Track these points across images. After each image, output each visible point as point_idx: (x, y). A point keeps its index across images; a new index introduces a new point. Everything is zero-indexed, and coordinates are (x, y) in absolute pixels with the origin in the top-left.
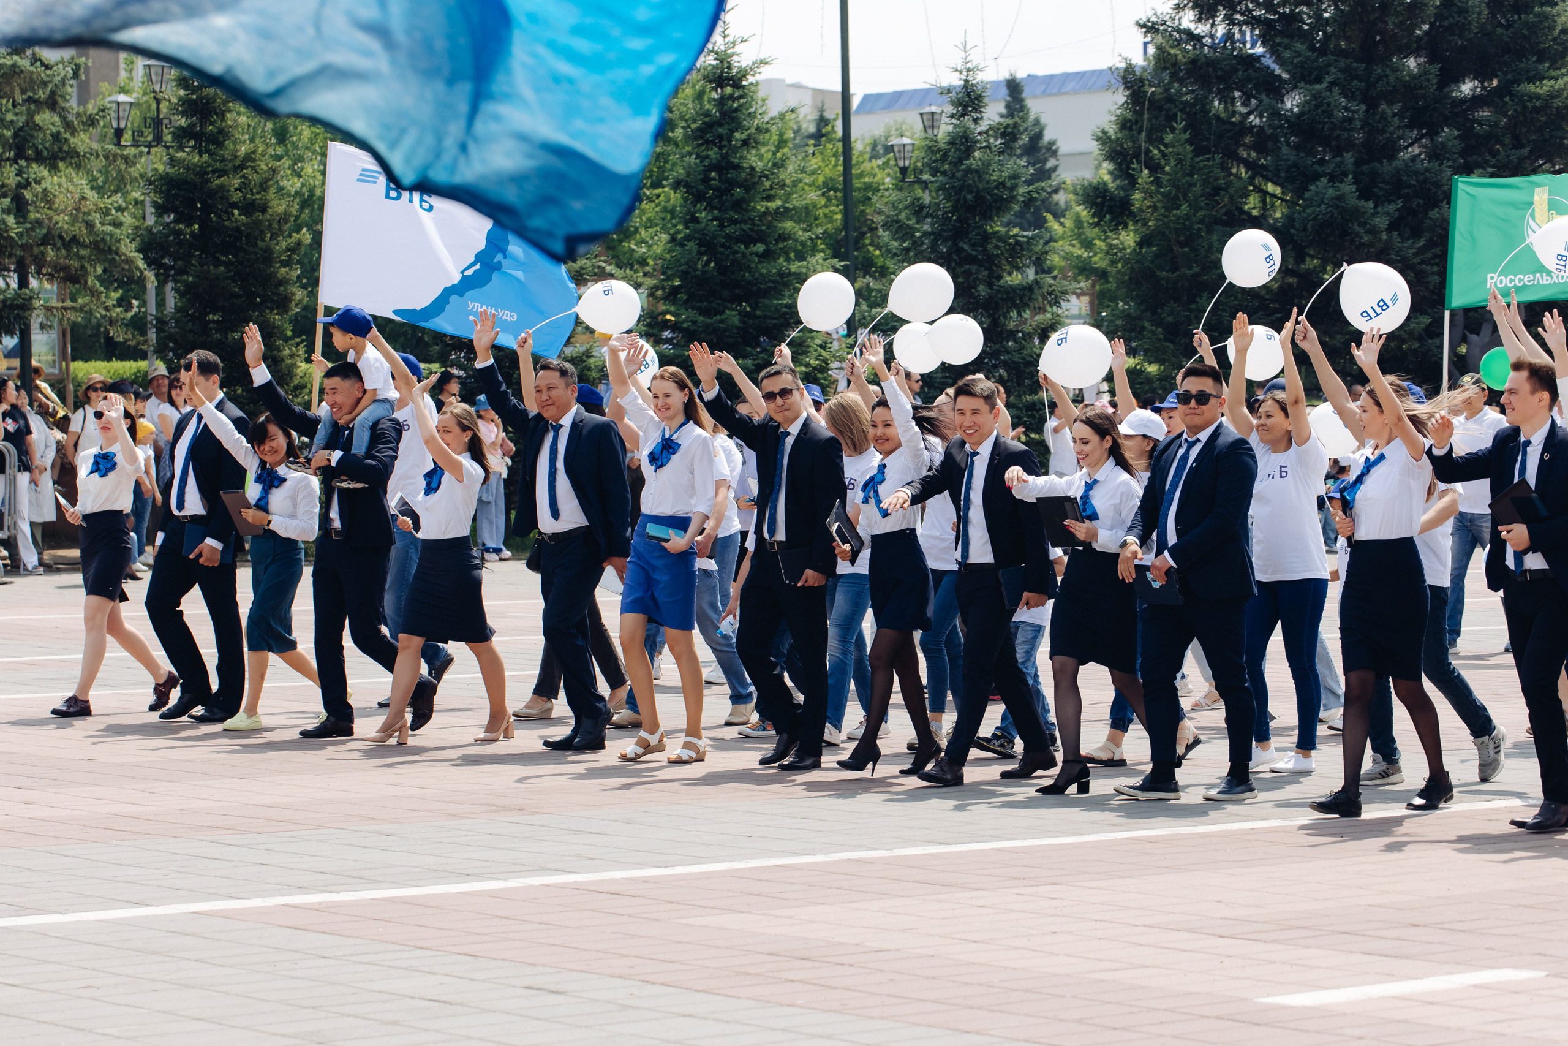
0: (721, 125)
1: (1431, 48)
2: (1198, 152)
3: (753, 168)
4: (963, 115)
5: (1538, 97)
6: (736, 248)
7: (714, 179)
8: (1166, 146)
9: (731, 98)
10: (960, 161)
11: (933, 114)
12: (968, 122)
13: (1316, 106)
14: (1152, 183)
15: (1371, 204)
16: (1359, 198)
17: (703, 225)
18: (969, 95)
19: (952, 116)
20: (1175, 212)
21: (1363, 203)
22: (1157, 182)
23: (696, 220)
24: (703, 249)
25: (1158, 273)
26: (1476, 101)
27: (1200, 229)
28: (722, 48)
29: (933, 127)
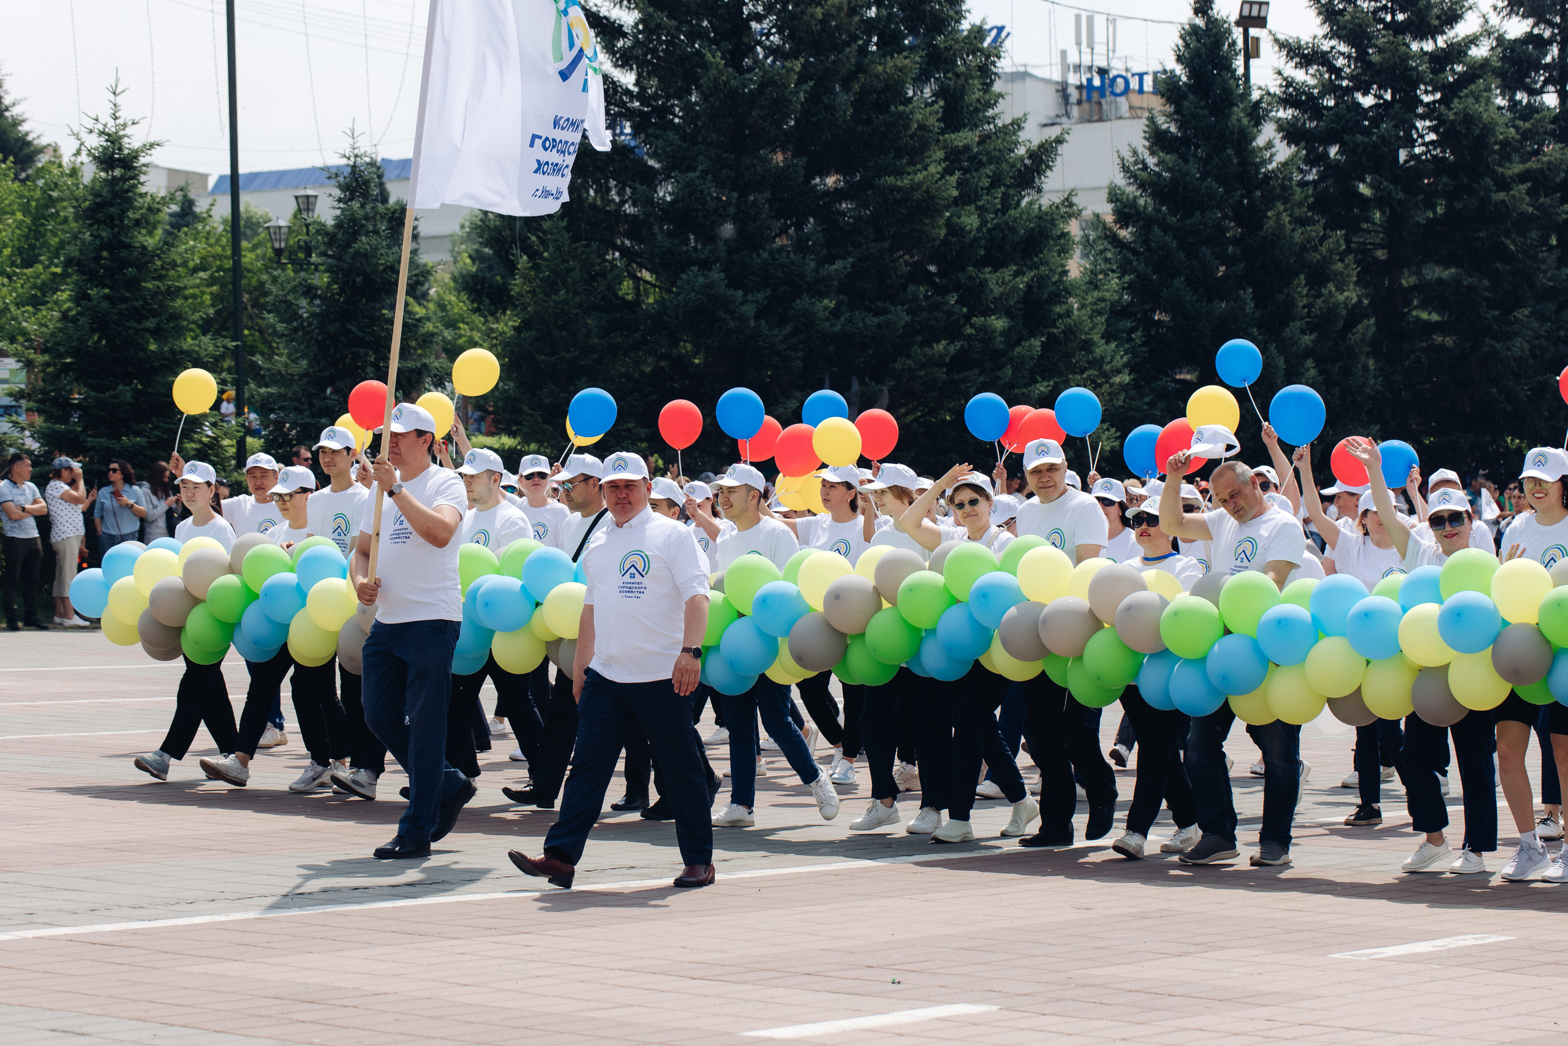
0: (112, 205)
1: (796, 142)
2: (576, 238)
3: (144, 248)
4: (351, 199)
5: (899, 189)
6: (128, 324)
7: (105, 258)
8: (544, 232)
9: (123, 179)
10: (348, 245)
11: (308, 197)
12: (356, 205)
13: (688, 195)
14: (531, 268)
15: (740, 293)
16: (728, 286)
17: (95, 302)
18: (356, 180)
19: (340, 200)
20: (553, 297)
21: (731, 292)
22: (536, 267)
23: (88, 297)
24: (95, 326)
25: (537, 357)
26: (838, 194)
27: (577, 314)
28: (114, 130)
29: (308, 210)
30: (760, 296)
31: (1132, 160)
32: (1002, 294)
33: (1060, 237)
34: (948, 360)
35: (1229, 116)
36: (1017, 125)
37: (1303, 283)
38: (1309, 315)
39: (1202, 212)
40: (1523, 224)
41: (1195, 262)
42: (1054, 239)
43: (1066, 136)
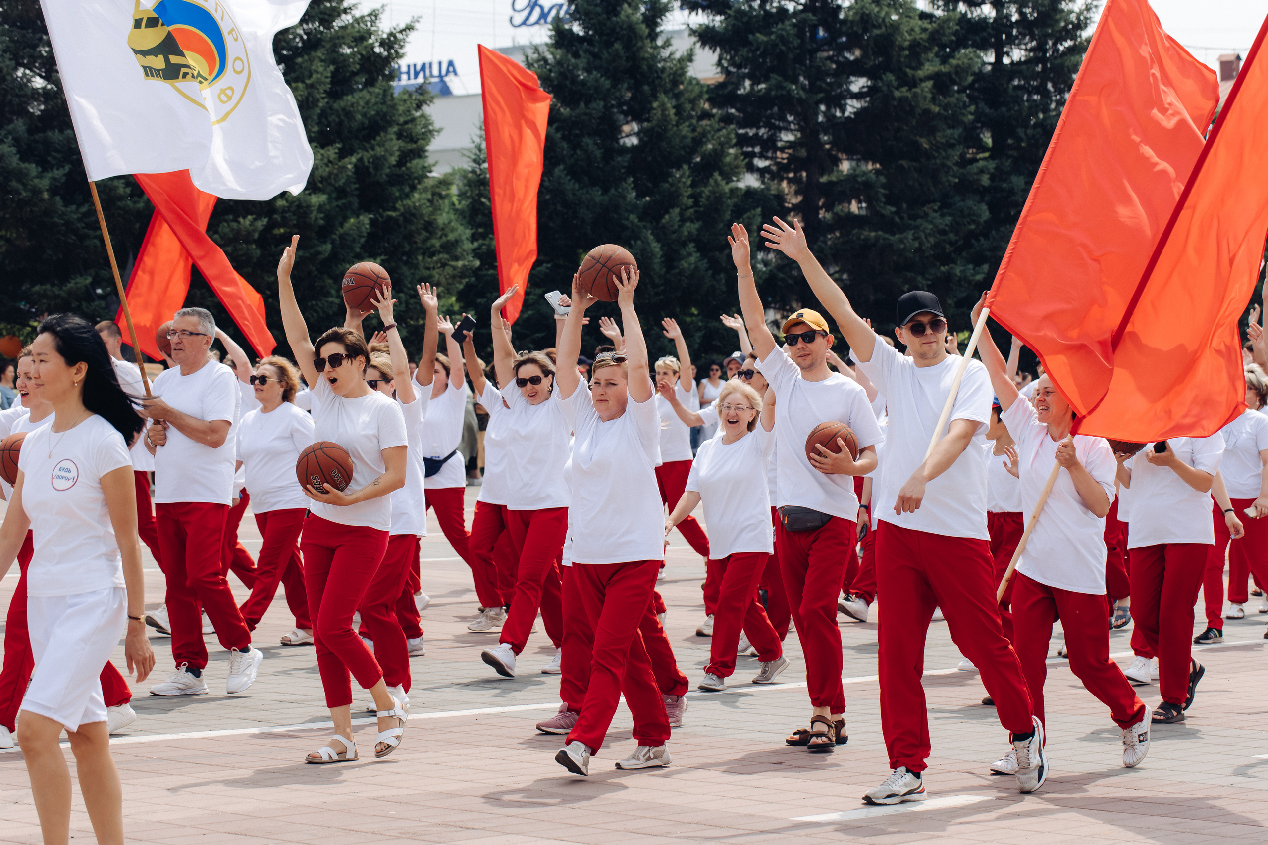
30: (58, 173)
31: (536, 56)
32: (330, 174)
33: (406, 123)
34: (256, 235)
35: (619, 13)
36: (374, 15)
37: (687, 173)
38: (696, 204)
39: (587, 104)
40: (928, 122)
41: (578, 152)
42: (398, 124)
43: (417, 25)
